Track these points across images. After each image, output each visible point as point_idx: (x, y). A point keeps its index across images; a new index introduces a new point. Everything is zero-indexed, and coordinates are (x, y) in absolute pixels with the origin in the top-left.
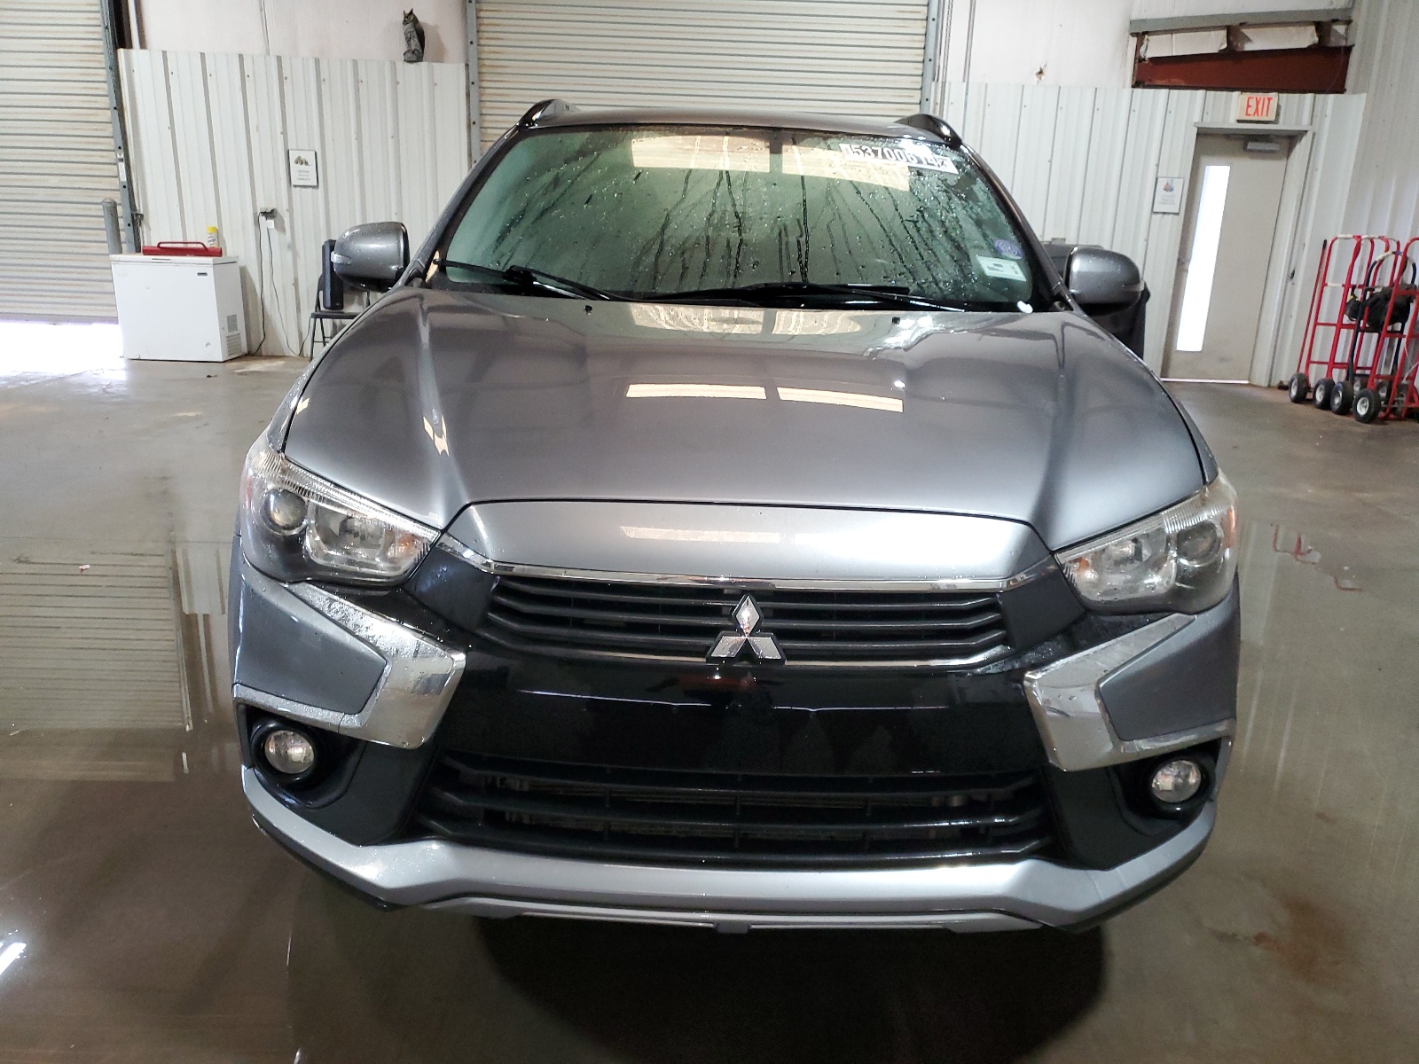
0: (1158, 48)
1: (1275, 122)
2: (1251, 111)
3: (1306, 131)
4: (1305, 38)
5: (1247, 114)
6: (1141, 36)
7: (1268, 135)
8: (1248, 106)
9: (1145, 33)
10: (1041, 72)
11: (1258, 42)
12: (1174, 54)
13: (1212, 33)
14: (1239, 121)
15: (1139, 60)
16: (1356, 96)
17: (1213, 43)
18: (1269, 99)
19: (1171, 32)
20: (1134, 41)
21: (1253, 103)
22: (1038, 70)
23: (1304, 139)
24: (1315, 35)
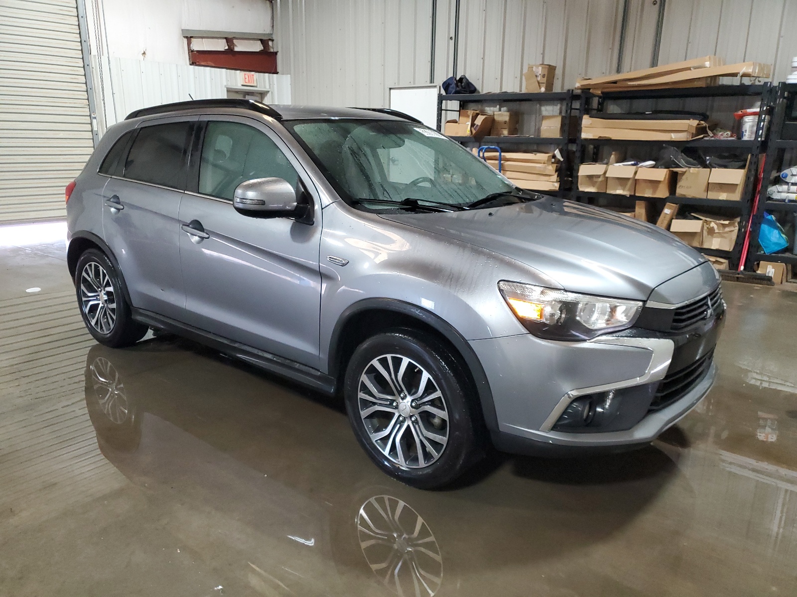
0: (198, 46)
1: (256, 87)
2: (247, 80)
3: (269, 91)
4: (257, 47)
5: (246, 82)
6: (189, 39)
7: (253, 93)
8: (245, 78)
9: (191, 37)
10: (144, 53)
11: (240, 47)
12: (205, 49)
13: (220, 40)
14: (243, 85)
15: (191, 52)
16: (284, 76)
17: (221, 46)
18: (253, 75)
19: (202, 38)
20: (185, 40)
21: (247, 77)
22: (143, 52)
23: (268, 95)
24: (262, 45)
